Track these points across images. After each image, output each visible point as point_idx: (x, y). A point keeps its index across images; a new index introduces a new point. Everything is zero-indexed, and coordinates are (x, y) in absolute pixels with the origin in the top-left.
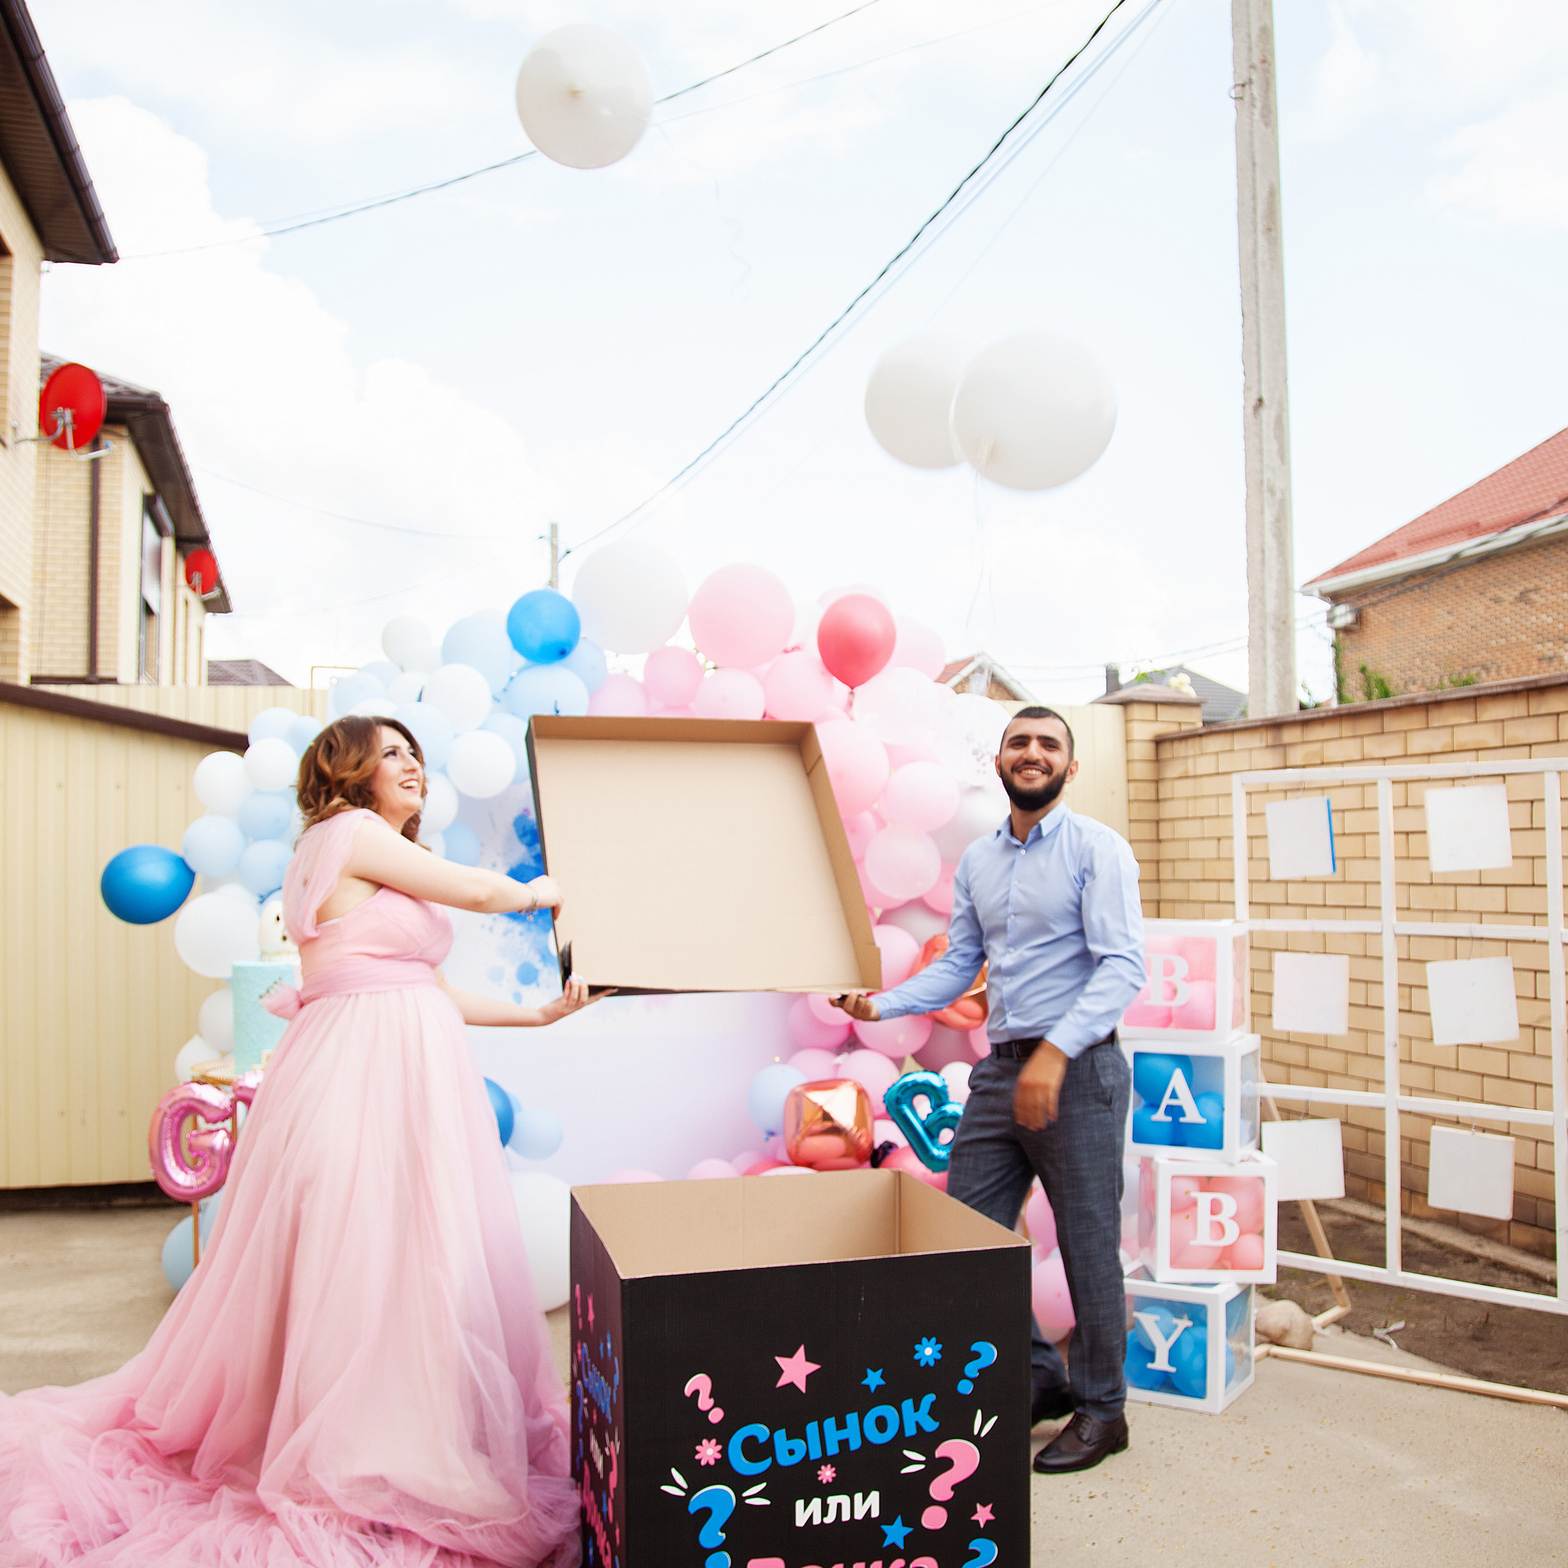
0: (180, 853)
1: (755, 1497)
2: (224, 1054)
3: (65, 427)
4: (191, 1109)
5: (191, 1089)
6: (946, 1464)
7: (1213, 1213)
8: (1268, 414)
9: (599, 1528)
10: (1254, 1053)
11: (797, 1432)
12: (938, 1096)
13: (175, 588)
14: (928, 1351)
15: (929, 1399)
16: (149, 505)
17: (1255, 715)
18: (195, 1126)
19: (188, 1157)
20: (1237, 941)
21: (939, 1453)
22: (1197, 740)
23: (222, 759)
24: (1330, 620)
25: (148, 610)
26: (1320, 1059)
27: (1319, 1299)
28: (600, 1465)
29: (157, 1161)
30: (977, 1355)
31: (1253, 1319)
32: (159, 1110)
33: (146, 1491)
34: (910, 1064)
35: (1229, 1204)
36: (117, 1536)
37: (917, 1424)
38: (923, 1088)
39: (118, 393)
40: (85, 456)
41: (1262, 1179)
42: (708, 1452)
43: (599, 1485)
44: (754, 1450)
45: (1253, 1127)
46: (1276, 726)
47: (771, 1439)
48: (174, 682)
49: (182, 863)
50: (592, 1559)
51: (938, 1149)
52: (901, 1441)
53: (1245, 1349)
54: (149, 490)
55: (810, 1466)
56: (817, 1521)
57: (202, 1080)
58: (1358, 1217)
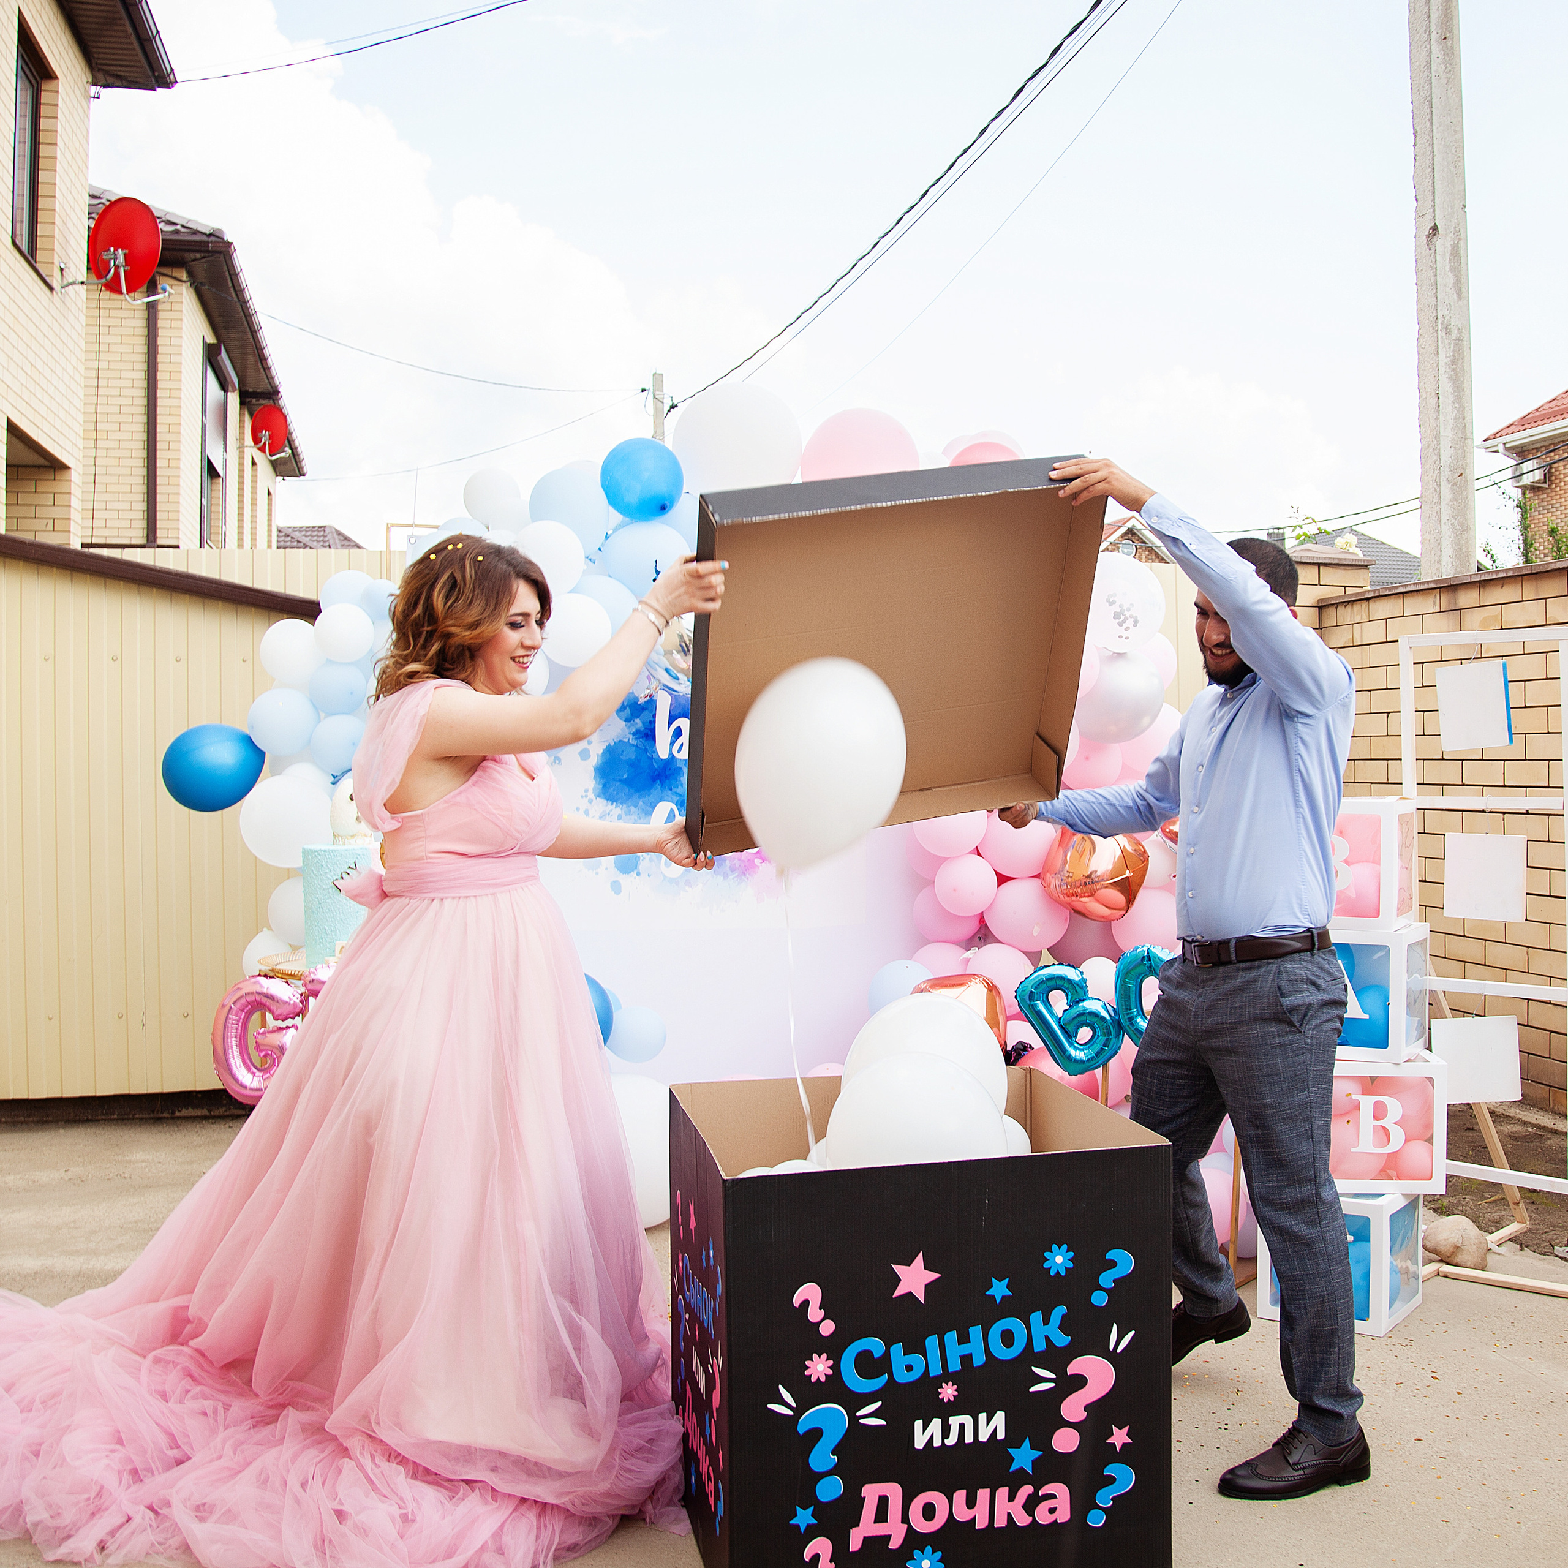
0: (247, 731)
1: (870, 1416)
2: (295, 948)
3: (117, 267)
4: (259, 1004)
5: (258, 982)
6: (1080, 1382)
7: (1376, 1118)
8: (1442, 244)
9: (701, 1453)
10: (1422, 943)
11: (915, 1346)
12: (1076, 991)
13: (241, 448)
14: (1059, 1259)
15: (1060, 1311)
16: (211, 355)
17: (1428, 575)
18: (264, 1024)
19: (256, 1057)
20: (1403, 819)
21: (1071, 1370)
22: (1364, 603)
23: (291, 627)
24: (1516, 477)
25: (212, 472)
26: (1498, 954)
27: (1496, 1216)
28: (702, 1384)
29: (222, 1062)
30: (1113, 1264)
31: (1421, 1235)
32: (223, 1006)
33: (205, 1414)
34: (1047, 958)
35: (1394, 1107)
36: (179, 1462)
37: (1047, 1338)
38: (1059, 982)
39: (177, 232)
40: (140, 300)
41: (1430, 1080)
42: (819, 1367)
43: (702, 1406)
44: (868, 1365)
45: (1421, 1024)
46: (1451, 587)
47: (887, 1352)
48: (241, 545)
49: (249, 741)
50: (694, 1487)
51: (1076, 1048)
52: (1029, 1356)
53: (1412, 1268)
54: (211, 339)
55: (929, 1384)
56: (937, 1443)
57: (272, 974)
58: (1539, 1127)
